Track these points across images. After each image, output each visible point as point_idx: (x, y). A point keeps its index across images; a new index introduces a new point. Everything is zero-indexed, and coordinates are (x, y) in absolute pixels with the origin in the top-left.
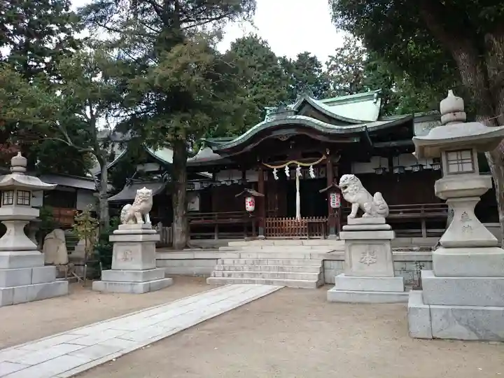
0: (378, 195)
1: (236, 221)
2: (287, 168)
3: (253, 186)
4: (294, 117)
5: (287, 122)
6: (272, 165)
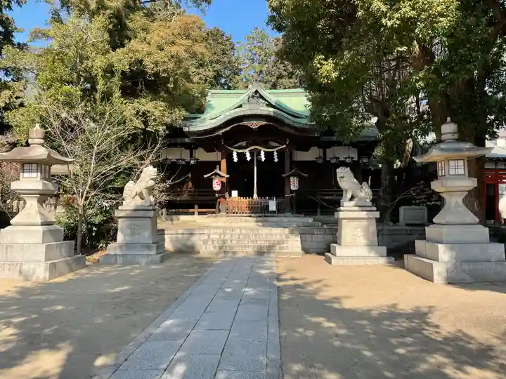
2: (248, 153)
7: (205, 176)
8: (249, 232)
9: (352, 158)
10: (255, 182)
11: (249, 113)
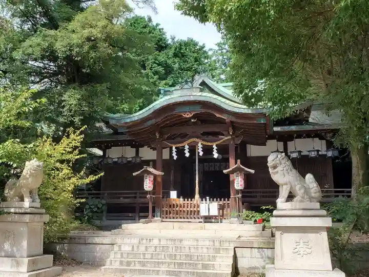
0: (309, 177)
1: (127, 201)
2: (187, 147)
3: (151, 163)
4: (200, 94)
5: (192, 98)
6: (170, 143)
7: (134, 174)
8: (169, 242)
9: (318, 151)
10: (197, 182)
11: (182, 99)
